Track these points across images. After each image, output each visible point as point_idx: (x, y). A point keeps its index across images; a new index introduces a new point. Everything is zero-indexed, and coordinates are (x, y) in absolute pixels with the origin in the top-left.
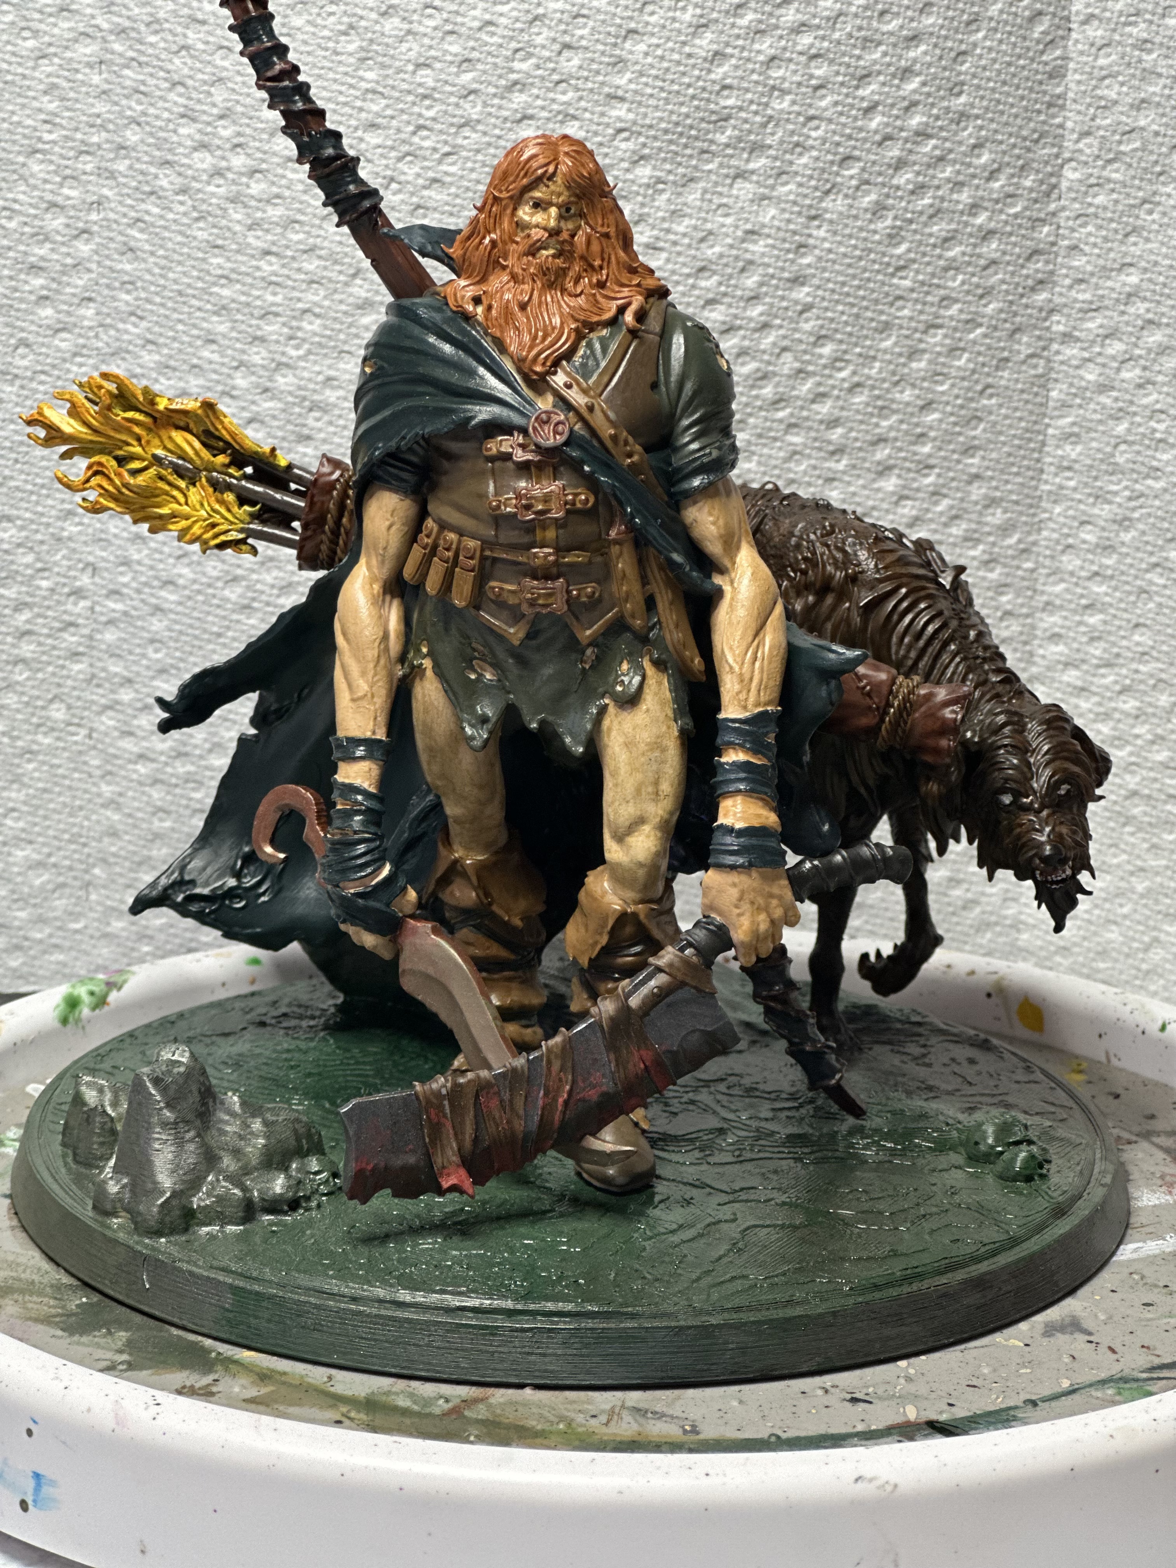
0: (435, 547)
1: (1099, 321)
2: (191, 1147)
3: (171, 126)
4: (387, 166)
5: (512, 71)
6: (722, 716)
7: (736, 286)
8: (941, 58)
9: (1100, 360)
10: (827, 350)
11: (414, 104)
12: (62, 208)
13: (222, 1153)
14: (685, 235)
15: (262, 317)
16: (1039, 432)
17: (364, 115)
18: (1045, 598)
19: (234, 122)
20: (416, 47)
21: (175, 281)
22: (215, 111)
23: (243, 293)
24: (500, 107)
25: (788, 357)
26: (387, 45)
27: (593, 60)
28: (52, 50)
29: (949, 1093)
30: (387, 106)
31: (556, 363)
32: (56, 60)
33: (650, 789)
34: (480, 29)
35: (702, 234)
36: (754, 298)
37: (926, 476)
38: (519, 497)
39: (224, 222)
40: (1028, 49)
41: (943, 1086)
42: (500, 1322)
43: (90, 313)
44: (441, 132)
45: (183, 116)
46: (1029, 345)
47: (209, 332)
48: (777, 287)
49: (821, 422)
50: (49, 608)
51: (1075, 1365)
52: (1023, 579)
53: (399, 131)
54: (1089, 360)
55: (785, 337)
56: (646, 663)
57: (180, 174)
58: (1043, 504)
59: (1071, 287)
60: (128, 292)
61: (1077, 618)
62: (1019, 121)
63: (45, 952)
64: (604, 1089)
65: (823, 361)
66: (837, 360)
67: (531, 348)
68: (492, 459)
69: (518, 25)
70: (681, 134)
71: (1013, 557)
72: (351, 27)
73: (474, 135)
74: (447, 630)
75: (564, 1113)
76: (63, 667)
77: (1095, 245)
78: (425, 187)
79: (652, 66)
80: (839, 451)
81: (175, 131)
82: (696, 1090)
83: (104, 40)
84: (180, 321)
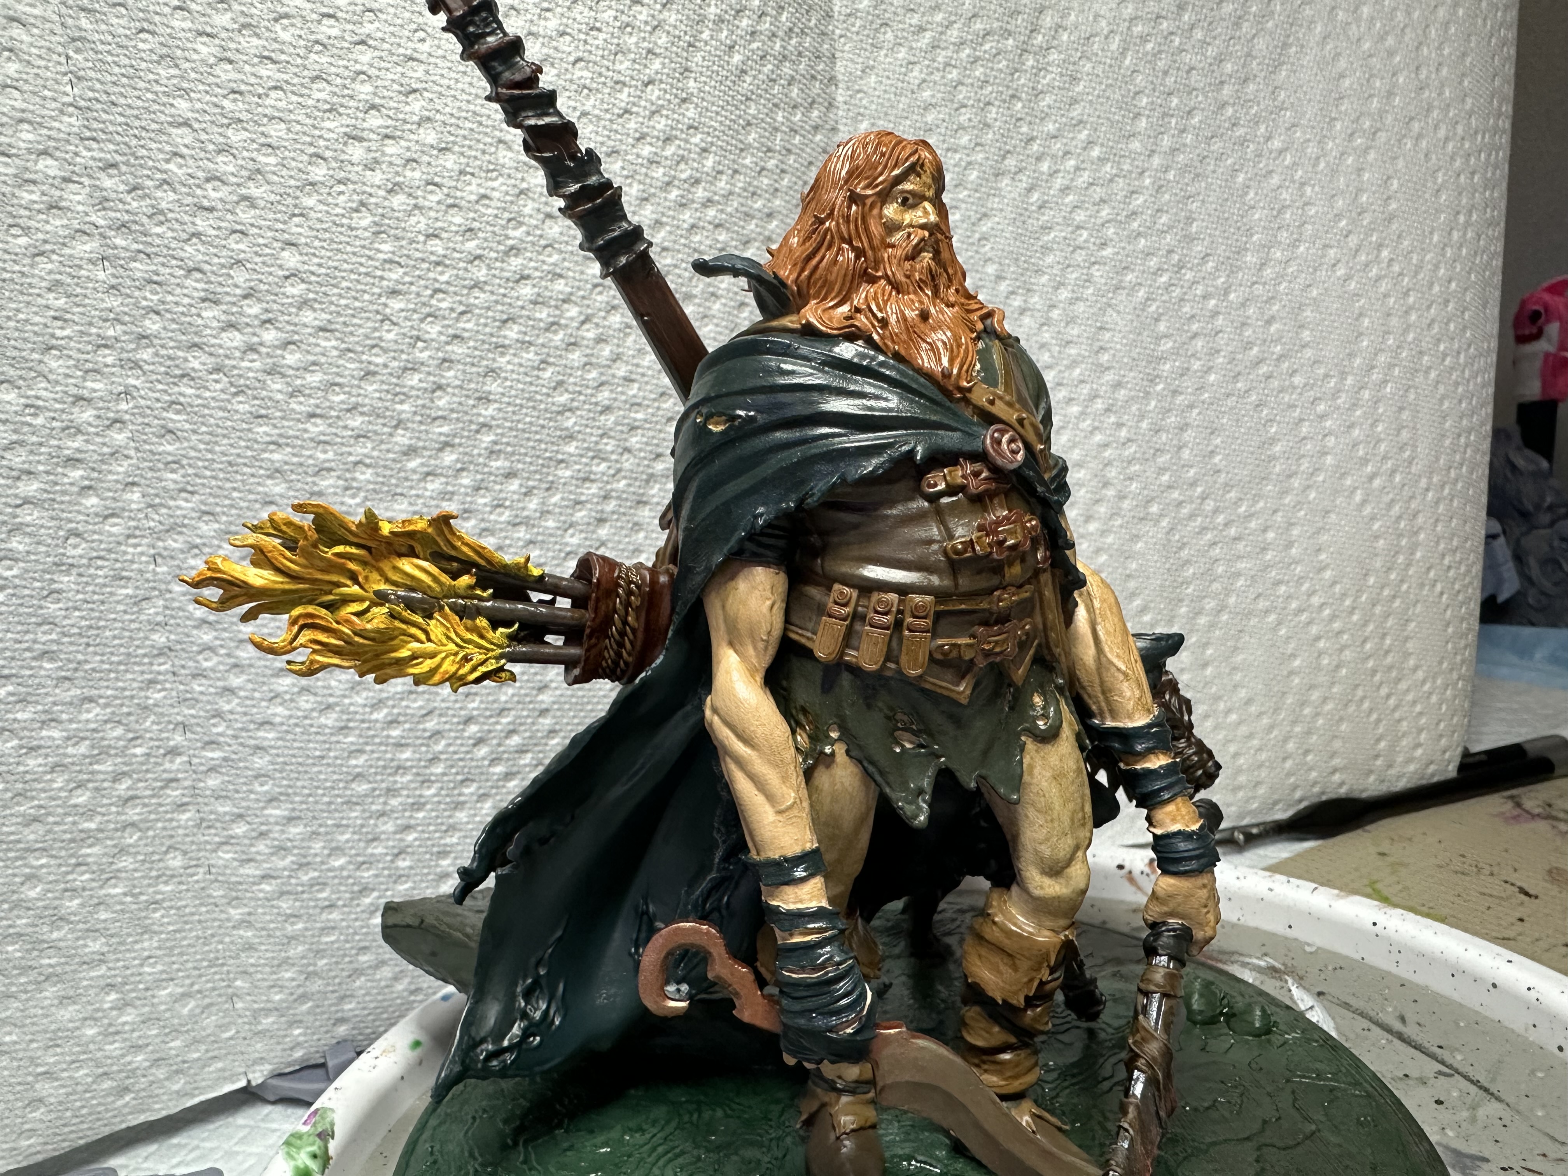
3: (194, 311)
4: (412, 327)
5: (507, 237)
11: (429, 270)
12: (89, 401)
15: (316, 474)
17: (385, 283)
19: (259, 300)
20: (423, 220)
21: (224, 454)
22: (238, 291)
23: (294, 455)
24: (502, 270)
26: (398, 219)
28: (48, 247)
30: (405, 274)
32: (54, 257)
34: (477, 202)
39: (264, 393)
43: (136, 496)
44: (455, 293)
45: (204, 300)
47: (266, 494)
53: (418, 295)
56: (1055, 691)
57: (211, 354)
60: (173, 471)
68: (934, 497)
69: (508, 198)
72: (362, 204)
73: (482, 295)
78: (448, 343)
81: (199, 315)
83: (103, 236)
84: (234, 489)
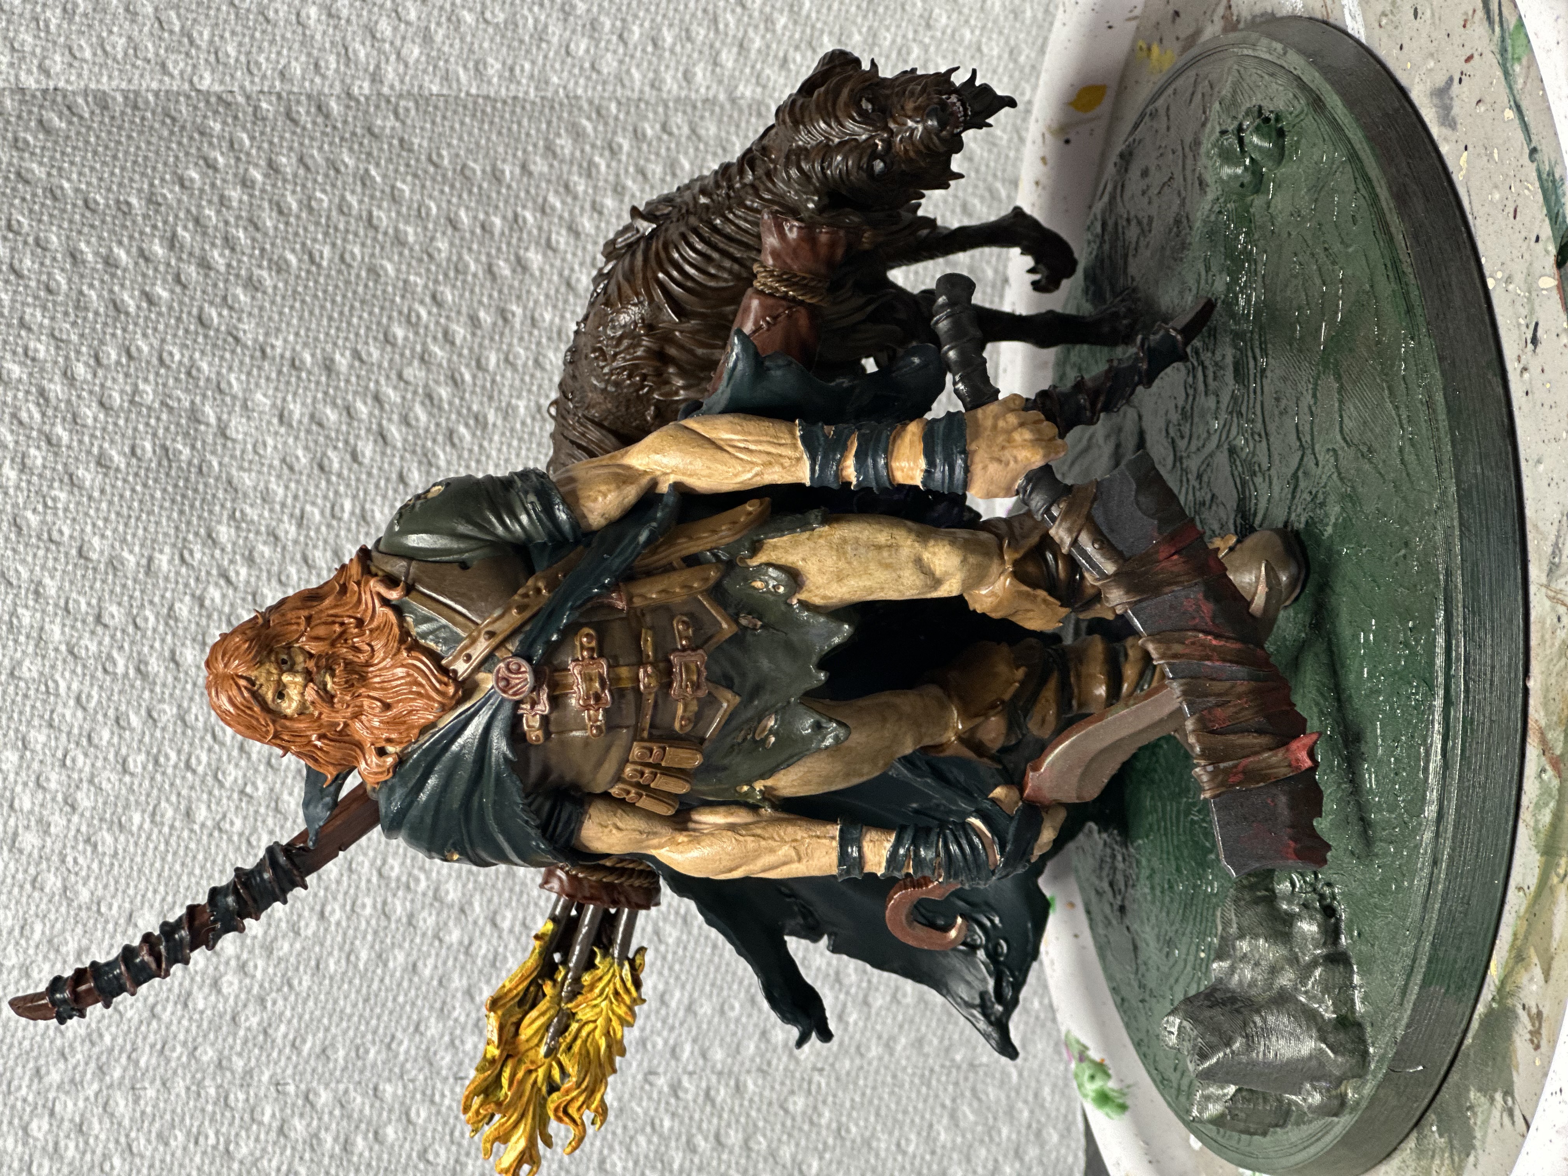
0: (638, 785)
1: (357, 46)
2: (1271, 1019)
3: (197, 1016)
4: (229, 798)
5: (126, 675)
6: (808, 483)
7: (338, 431)
8: (92, 226)
9: (398, 43)
10: (399, 332)
11: (164, 773)
12: (283, 1121)
13: (1276, 986)
14: (287, 487)
15: (388, 918)
16: (475, 103)
17: (178, 824)
18: (647, 89)
20: (106, 774)
21: (355, 1005)
23: (364, 938)
24: (164, 685)
25: (408, 373)
26: (105, 803)
27: (112, 592)
28: (123, 1140)
29: (1183, 203)
30: (168, 800)
31: (445, 671)
32: (133, 1135)
33: (885, 554)
34: (85, 709)
35: (286, 470)
36: (349, 411)
37: (525, 220)
38: (587, 707)
39: (293, 960)
40: (78, 133)
41: (1175, 208)
42: (1458, 713)
43: (389, 1089)
44: (191, 744)
45: (186, 1005)
46: (385, 118)
47: (404, 970)
48: (337, 388)
49: (474, 334)
50: (691, 1118)
51: (1488, 99)
52: (628, 113)
53: (192, 788)
54: (398, 54)
55: (388, 377)
56: (755, 562)
57: (245, 1006)
58: (549, 95)
59: (324, 77)
60: (367, 1052)
61: (667, 54)
62: (154, 140)
63: (1042, 1106)
64: (1200, 596)
65: (411, 336)
66: (409, 321)
67: (430, 698)
68: (548, 734)
70: (184, 496)
71: (606, 124)
72: (88, 841)
73: (194, 710)
74: (725, 768)
75: (1228, 638)
76: (751, 1101)
77: (279, 53)
78: (249, 758)
79: (115, 530)
80: (503, 314)
81: (202, 1012)
82: (1185, 471)
83: (110, 1087)
84: (395, 1000)
